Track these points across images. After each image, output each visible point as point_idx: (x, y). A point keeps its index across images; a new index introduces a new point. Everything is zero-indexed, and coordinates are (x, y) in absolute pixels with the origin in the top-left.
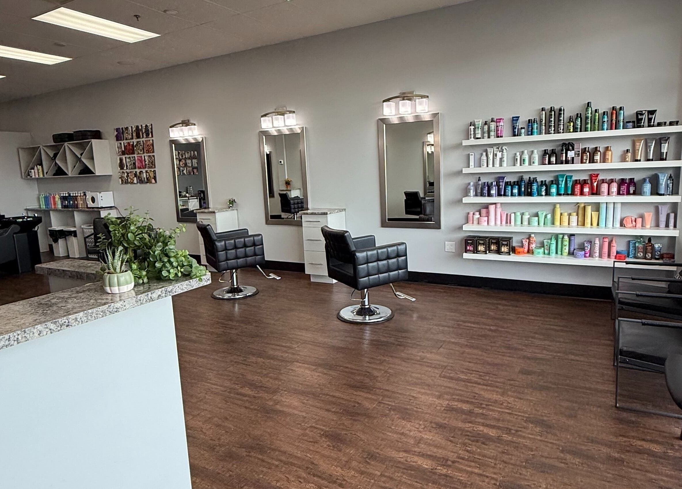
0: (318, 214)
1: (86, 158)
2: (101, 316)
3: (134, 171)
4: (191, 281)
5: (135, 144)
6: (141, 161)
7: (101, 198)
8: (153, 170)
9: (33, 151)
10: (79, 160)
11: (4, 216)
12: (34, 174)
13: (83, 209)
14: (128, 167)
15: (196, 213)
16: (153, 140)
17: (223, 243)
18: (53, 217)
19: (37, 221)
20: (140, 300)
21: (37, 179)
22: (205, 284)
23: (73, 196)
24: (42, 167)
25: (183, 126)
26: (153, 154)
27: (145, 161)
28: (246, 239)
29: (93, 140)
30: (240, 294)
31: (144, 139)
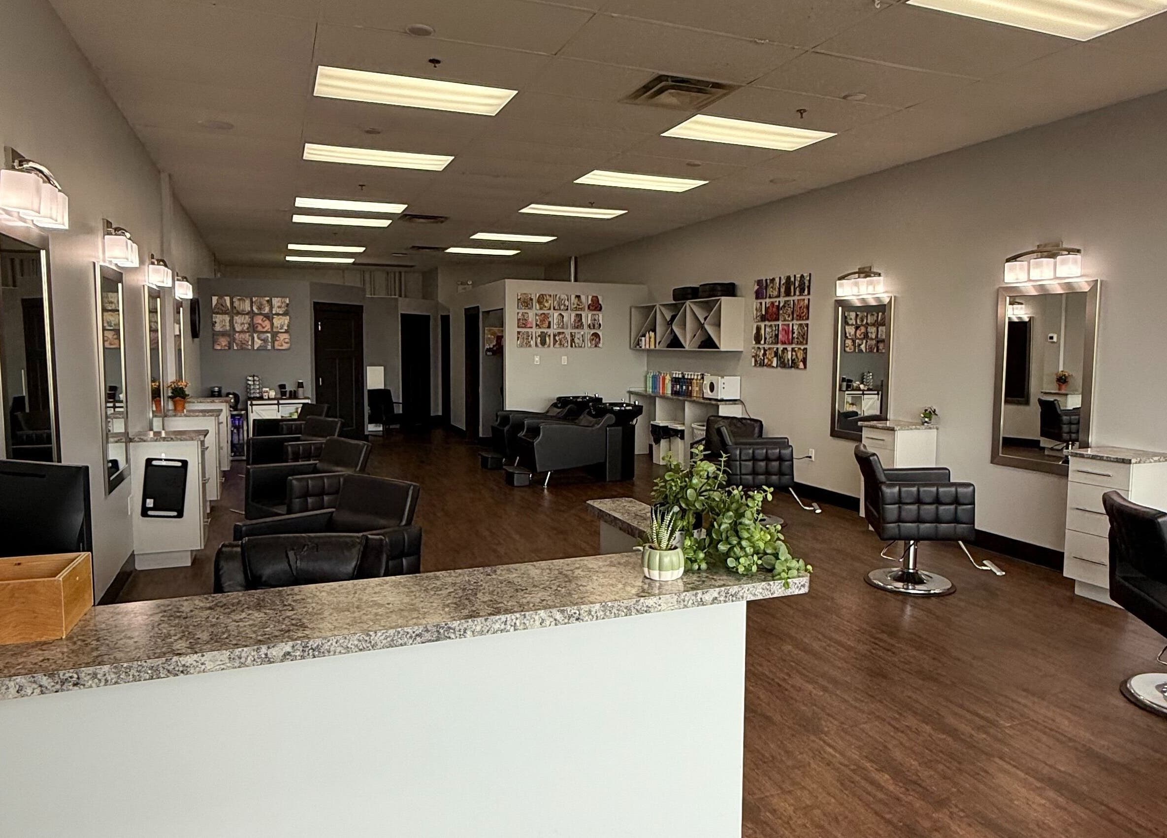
0: (1109, 460)
1: (709, 324)
2: (623, 614)
3: (776, 346)
4: (771, 583)
5: (781, 305)
6: (787, 332)
7: (723, 386)
8: (802, 348)
9: (648, 310)
10: (701, 326)
11: (601, 399)
12: (644, 343)
13: (697, 400)
14: (767, 340)
15: (861, 427)
16: (809, 299)
17: (896, 489)
18: (660, 407)
19: (638, 411)
20: (684, 601)
21: (648, 350)
22: (796, 593)
23: (687, 379)
24: (655, 334)
25: (859, 277)
26: (807, 322)
27: (793, 333)
28: (941, 490)
29: (723, 298)
30: (917, 587)
31: (796, 298)
